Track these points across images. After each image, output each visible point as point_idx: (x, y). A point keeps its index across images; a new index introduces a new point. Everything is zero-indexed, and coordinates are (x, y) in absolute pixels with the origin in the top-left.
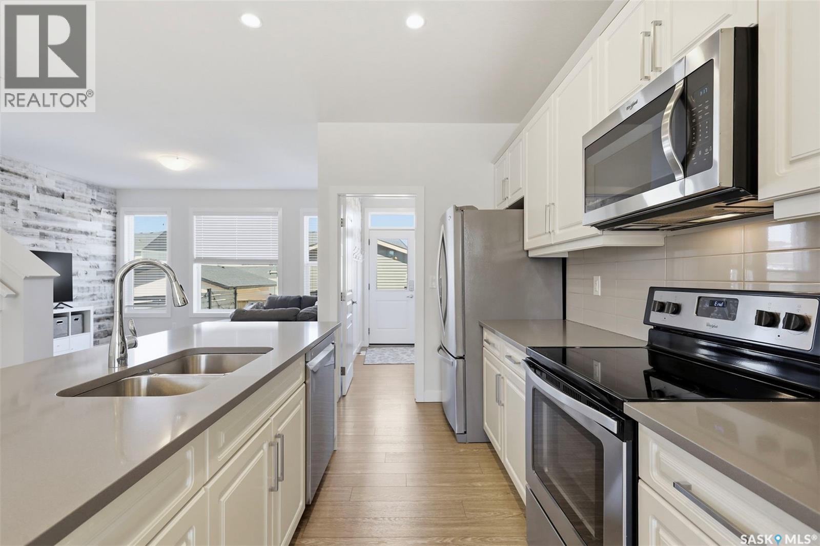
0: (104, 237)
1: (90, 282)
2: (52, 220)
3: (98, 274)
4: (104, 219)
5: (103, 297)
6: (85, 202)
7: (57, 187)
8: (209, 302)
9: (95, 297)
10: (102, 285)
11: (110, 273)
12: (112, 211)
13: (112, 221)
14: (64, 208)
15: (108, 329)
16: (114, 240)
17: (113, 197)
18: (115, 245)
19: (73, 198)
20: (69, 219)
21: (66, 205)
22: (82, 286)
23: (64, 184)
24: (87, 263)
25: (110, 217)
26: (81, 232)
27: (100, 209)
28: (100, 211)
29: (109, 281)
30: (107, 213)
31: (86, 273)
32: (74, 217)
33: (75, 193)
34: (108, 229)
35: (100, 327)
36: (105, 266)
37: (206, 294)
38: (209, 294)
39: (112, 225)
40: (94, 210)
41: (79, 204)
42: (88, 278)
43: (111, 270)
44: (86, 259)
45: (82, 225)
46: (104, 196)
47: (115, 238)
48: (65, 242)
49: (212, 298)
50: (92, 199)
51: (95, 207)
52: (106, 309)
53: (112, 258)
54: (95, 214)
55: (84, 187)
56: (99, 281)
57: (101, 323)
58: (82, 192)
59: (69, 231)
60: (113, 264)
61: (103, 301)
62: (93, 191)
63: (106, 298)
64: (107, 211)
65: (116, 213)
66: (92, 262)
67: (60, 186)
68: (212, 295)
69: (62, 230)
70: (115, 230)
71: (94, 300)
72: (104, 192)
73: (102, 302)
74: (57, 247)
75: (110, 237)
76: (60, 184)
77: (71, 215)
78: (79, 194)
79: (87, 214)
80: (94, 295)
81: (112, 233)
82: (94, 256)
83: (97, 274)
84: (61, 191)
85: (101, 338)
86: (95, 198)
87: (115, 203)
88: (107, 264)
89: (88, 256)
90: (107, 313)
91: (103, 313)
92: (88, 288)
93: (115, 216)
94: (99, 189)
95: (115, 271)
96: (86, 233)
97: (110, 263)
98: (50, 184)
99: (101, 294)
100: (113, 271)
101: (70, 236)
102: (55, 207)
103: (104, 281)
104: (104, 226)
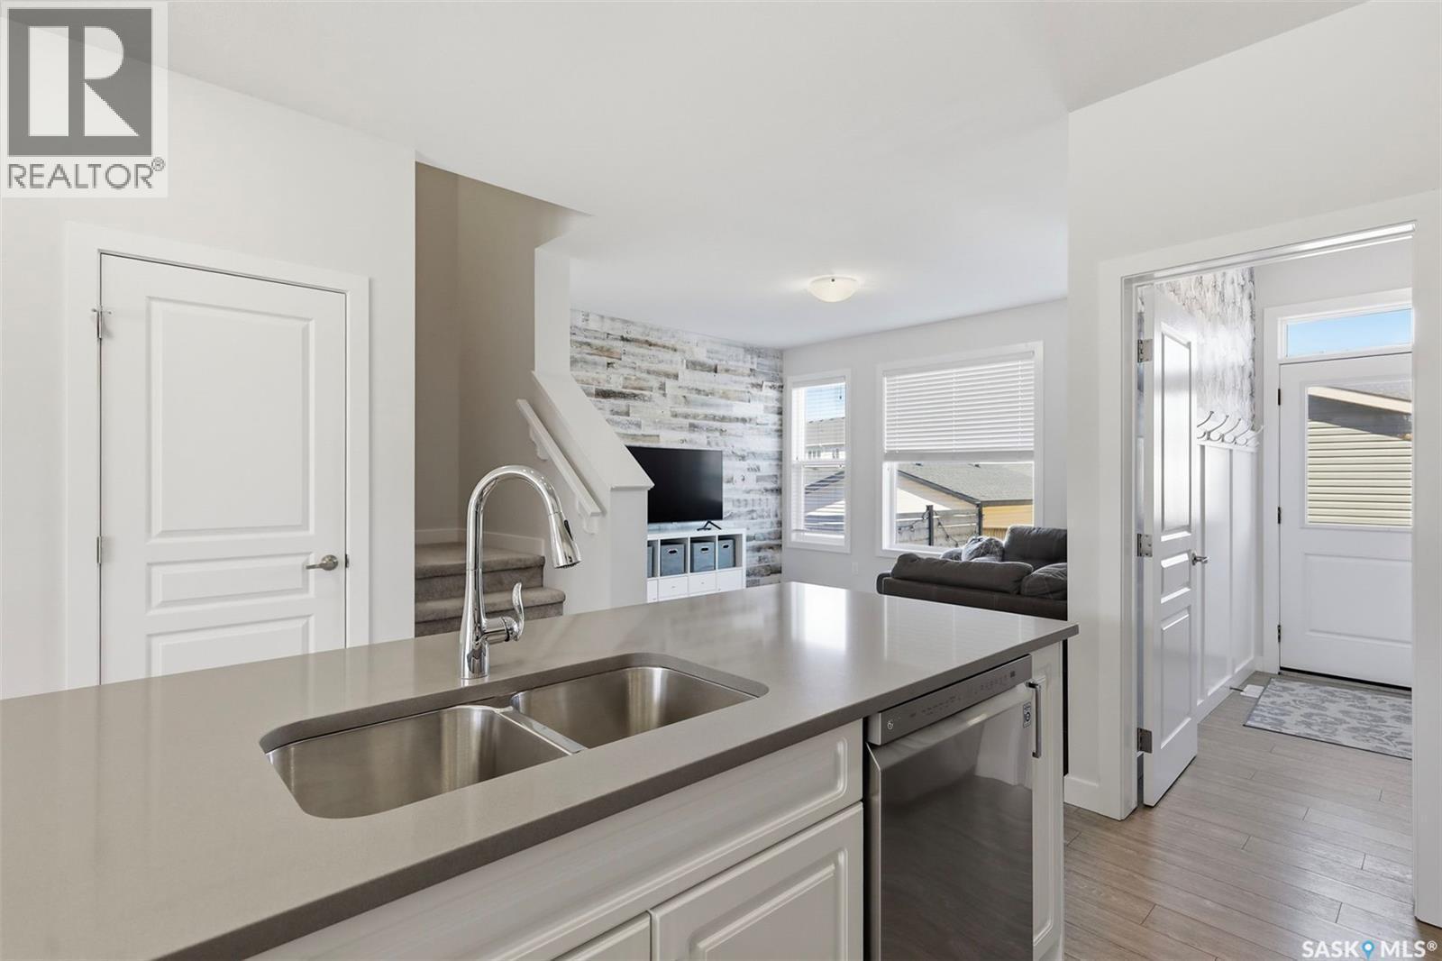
0: (767, 424)
1: (748, 492)
2: (704, 405)
3: (759, 479)
4: (766, 397)
5: (765, 514)
6: (743, 375)
7: (709, 358)
8: (930, 528)
9: (755, 515)
10: (763, 497)
11: (775, 479)
12: (777, 384)
13: (777, 400)
14: (715, 386)
15: (771, 564)
16: (779, 428)
17: (778, 362)
18: (781, 436)
19: (727, 371)
20: (723, 401)
21: (719, 382)
22: (736, 497)
23: (717, 352)
24: (744, 464)
25: (774, 394)
26: (737, 420)
27: (760, 382)
28: (761, 386)
29: (772, 490)
30: (771, 387)
31: (743, 480)
32: (728, 399)
33: (731, 363)
34: (772, 413)
35: (760, 560)
36: (767, 467)
37: (924, 514)
38: (930, 514)
39: (777, 405)
40: (754, 385)
41: (734, 378)
42: (745, 486)
43: (775, 473)
44: (743, 458)
45: (739, 409)
46: (766, 362)
47: (781, 425)
48: (717, 434)
49: (935, 523)
50: (751, 370)
51: (754, 381)
52: (769, 533)
53: (777, 456)
54: (755, 391)
55: (741, 352)
56: (760, 490)
57: (762, 554)
58: (738, 361)
59: (723, 419)
60: (778, 465)
61: (766, 520)
62: (752, 358)
63: (769, 516)
64: (770, 384)
65: (782, 387)
66: (751, 462)
67: (711, 355)
68: (935, 517)
69: (714, 418)
70: (780, 413)
71: (753, 519)
72: (766, 356)
73: (763, 523)
74: (709, 443)
75: (775, 424)
76: (712, 353)
77: (725, 396)
78: (736, 363)
79: (744, 392)
80: (753, 511)
81: (775, 418)
82: (753, 454)
83: (757, 481)
84: (712, 362)
85: (763, 576)
86: (755, 367)
87: (781, 372)
88: (770, 465)
89: (746, 454)
90: (770, 539)
91: (765, 539)
92: (746, 500)
93: (782, 391)
94: (760, 352)
95: (781, 475)
96: (744, 420)
97: (774, 463)
98: (701, 355)
99: (763, 510)
100: (778, 474)
101: (725, 425)
102: (705, 387)
103: (767, 490)
104: (766, 408)
